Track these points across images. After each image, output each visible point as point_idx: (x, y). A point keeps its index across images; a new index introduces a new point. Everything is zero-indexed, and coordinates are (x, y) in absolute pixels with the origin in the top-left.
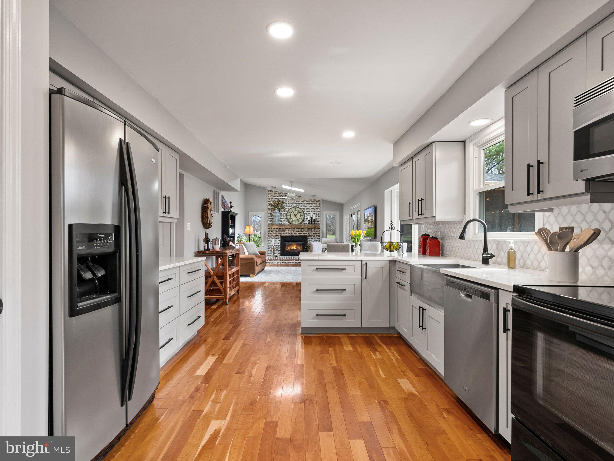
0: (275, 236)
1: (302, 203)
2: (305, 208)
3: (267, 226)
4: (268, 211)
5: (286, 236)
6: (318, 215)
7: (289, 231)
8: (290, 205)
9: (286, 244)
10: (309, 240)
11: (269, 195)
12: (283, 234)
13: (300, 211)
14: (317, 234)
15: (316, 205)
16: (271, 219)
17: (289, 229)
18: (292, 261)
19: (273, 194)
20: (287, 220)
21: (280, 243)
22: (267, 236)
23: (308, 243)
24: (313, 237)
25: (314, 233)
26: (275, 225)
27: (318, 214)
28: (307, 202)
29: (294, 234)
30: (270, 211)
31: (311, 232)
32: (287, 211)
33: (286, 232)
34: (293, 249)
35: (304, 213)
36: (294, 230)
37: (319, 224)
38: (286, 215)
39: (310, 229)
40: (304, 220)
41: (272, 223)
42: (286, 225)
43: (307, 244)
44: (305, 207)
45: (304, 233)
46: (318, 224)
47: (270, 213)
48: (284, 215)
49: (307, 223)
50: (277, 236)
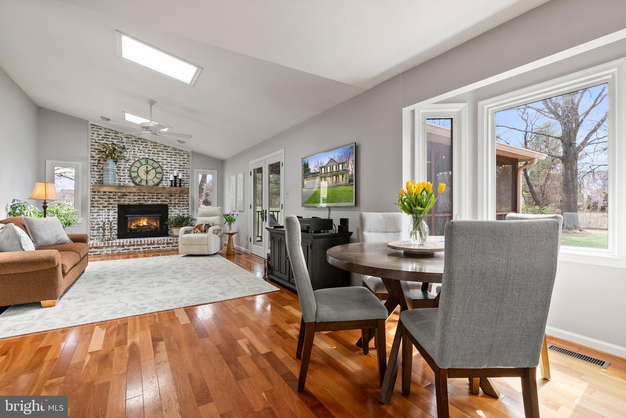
0: (106, 205)
1: (158, 153)
2: (165, 161)
3: (90, 187)
4: (92, 161)
5: (129, 206)
6: (187, 173)
7: (135, 197)
8: (136, 155)
9: (128, 218)
10: (171, 212)
11: (93, 133)
12: (123, 201)
13: (156, 165)
14: (184, 203)
15: (183, 158)
16: (97, 177)
17: (134, 193)
18: (141, 245)
19: (102, 133)
20: (131, 179)
21: (116, 217)
22: (89, 206)
23: (169, 216)
24: (177, 207)
25: (179, 201)
26: (106, 186)
27: (185, 172)
28: (168, 152)
29: (144, 203)
30: (96, 162)
31: (175, 199)
32: (131, 164)
33: (129, 199)
34: (142, 225)
35: (162, 170)
36: (144, 196)
37: (187, 187)
38: (128, 170)
39: (173, 194)
40: (162, 180)
41: (101, 183)
42: (130, 187)
43: (168, 218)
44: (163, 158)
45: (162, 200)
46: (185, 187)
47: (97, 166)
48: (124, 170)
49: (167, 185)
50: (111, 206)
